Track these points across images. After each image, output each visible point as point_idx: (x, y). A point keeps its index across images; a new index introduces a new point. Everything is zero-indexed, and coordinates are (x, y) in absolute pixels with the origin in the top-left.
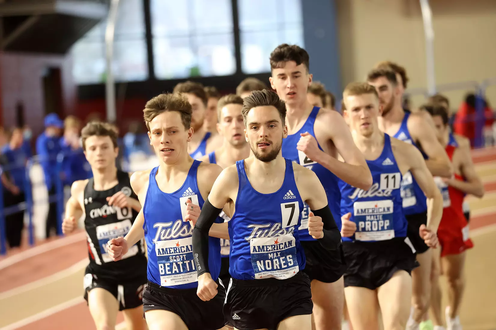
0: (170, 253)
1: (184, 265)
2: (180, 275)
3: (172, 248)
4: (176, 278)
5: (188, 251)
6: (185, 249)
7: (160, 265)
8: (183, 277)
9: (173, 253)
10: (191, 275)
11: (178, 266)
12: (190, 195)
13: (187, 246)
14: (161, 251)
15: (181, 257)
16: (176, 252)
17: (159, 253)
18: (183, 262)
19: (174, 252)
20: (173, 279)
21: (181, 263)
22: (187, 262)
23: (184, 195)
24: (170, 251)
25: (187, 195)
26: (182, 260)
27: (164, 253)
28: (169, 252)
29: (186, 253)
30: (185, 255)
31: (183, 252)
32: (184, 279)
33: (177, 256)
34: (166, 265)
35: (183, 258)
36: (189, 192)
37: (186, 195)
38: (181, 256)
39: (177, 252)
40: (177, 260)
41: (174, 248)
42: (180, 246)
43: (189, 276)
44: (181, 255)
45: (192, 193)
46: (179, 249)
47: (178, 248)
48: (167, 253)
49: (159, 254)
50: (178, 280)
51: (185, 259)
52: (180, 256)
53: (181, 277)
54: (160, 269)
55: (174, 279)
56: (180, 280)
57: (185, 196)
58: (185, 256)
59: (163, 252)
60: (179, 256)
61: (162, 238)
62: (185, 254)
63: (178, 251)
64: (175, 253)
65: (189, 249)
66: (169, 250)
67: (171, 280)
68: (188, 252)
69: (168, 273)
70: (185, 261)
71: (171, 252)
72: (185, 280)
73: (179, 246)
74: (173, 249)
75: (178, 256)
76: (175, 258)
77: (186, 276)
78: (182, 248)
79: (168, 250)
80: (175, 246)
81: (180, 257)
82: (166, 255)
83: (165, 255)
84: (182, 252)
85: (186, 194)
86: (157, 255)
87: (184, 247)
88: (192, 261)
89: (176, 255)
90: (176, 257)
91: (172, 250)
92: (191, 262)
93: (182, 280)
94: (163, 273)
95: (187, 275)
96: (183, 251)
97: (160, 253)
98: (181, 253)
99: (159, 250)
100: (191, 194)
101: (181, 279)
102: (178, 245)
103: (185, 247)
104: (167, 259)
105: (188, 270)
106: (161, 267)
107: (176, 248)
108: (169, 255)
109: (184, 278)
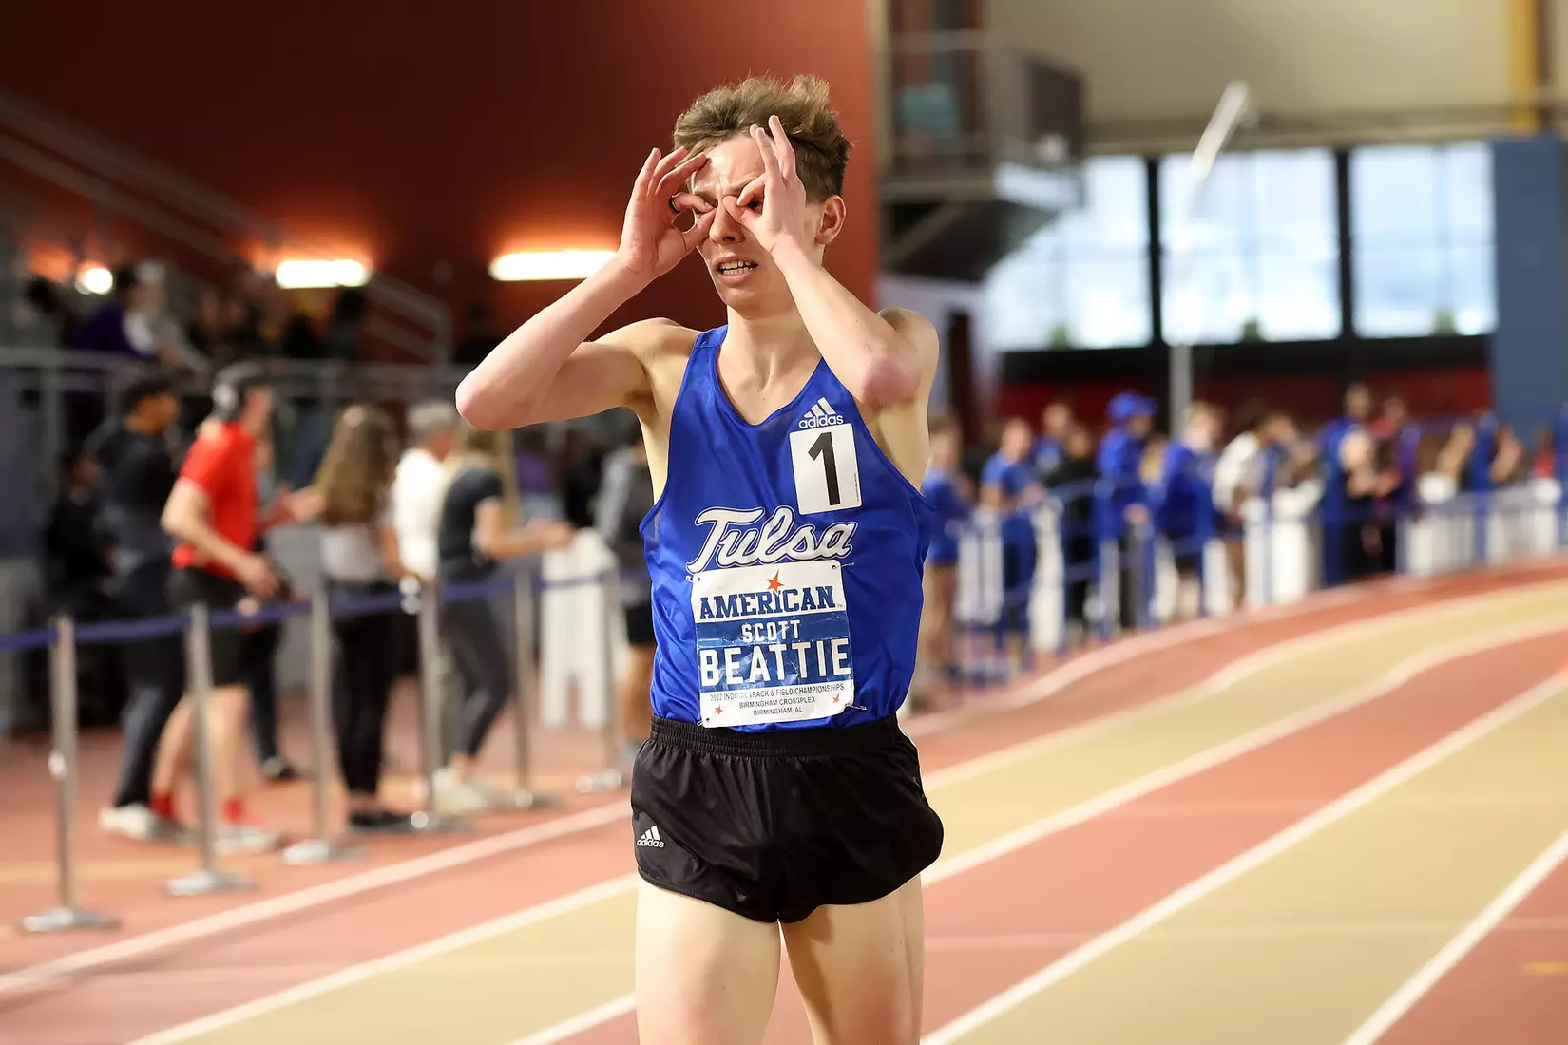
0: (745, 613)
1: (790, 656)
2: (774, 689)
3: (752, 595)
4: (759, 699)
5: (809, 606)
6: (799, 599)
7: (704, 654)
8: (784, 698)
9: (754, 611)
10: (812, 695)
11: (769, 656)
12: (826, 424)
13: (807, 591)
14: (712, 604)
15: (784, 630)
16: (765, 609)
17: (703, 612)
18: (789, 646)
19: (758, 610)
20: (746, 705)
21: (779, 649)
22: (802, 647)
23: (803, 424)
24: (745, 605)
25: (815, 425)
26: (784, 638)
27: (723, 612)
28: (740, 610)
29: (800, 612)
30: (798, 622)
31: (791, 610)
32: (786, 706)
33: (769, 625)
34: (728, 653)
35: (789, 632)
36: (823, 414)
37: (812, 423)
38: (783, 624)
39: (770, 611)
40: (766, 635)
41: (760, 595)
42: (781, 589)
43: (805, 696)
44: (782, 619)
45: (834, 418)
46: (777, 599)
47: (773, 597)
48: (736, 614)
49: (703, 617)
50: (765, 708)
51: (796, 637)
52: (780, 623)
53: (775, 698)
54: (704, 668)
55: (752, 704)
56: (772, 707)
57: (809, 428)
58: (795, 623)
59: (718, 608)
60: (777, 624)
61: (723, 559)
62: (798, 617)
63: (773, 605)
64: (762, 611)
65: (812, 602)
66: (743, 600)
67: (742, 705)
68: (809, 611)
69: (730, 681)
70: (796, 641)
71: (749, 609)
72: (789, 710)
73: (779, 588)
74: (757, 598)
75: (773, 624)
76: (763, 632)
77: (794, 696)
78: (790, 596)
79: (739, 601)
80: (764, 587)
81: (779, 628)
82: (731, 618)
83: (725, 619)
84: (787, 609)
85: (814, 420)
86: (698, 620)
87: (795, 592)
88: (820, 645)
89: (765, 621)
90: (765, 627)
91: (754, 603)
92: (814, 646)
93: (779, 706)
94: (715, 681)
95: (798, 691)
96: (791, 605)
97: (710, 611)
98: (785, 613)
99: (705, 600)
100: (832, 421)
101: (775, 702)
102: (774, 583)
103: (801, 594)
104: (733, 631)
105: (804, 675)
106: (709, 660)
107: (768, 594)
108: (741, 618)
109: (785, 701)
